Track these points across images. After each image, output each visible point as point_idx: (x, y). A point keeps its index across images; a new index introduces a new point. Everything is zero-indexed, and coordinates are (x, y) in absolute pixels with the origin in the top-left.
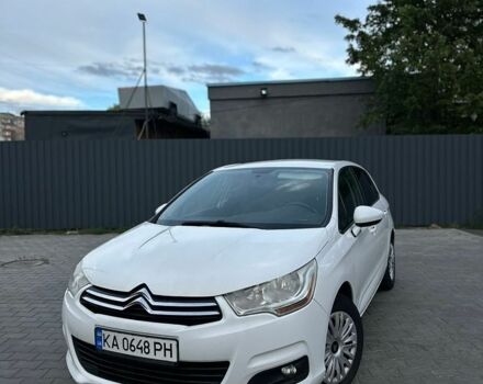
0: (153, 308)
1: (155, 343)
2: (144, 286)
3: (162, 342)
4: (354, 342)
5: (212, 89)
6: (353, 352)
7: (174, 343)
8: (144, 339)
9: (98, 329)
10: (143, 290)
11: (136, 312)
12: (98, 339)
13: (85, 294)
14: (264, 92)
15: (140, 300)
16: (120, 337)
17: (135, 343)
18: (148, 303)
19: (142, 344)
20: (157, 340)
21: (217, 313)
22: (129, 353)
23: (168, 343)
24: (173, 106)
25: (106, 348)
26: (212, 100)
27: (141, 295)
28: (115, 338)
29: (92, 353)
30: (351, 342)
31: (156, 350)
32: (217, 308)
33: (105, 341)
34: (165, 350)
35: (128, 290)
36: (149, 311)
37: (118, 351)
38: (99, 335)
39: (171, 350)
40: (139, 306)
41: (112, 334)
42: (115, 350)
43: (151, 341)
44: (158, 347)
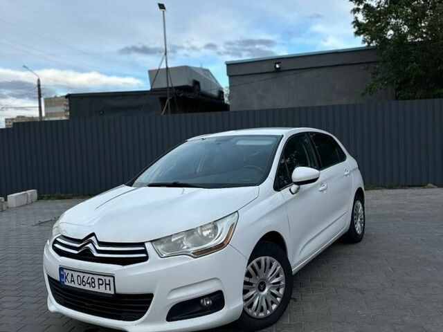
0: (99, 251)
1: (99, 279)
2: (93, 234)
3: (103, 278)
4: (283, 283)
5: (230, 66)
6: (281, 291)
7: (112, 279)
8: (91, 276)
9: (61, 269)
10: (93, 238)
11: (86, 255)
12: (61, 276)
13: (56, 241)
14: (277, 66)
15: (90, 246)
16: (75, 275)
17: (85, 280)
18: (95, 248)
19: (90, 280)
20: (100, 277)
21: (144, 255)
22: (82, 287)
23: (107, 279)
24: (196, 83)
25: (67, 283)
26: (231, 76)
27: (91, 242)
28: (72, 276)
29: (59, 287)
30: (279, 283)
31: (99, 284)
32: (145, 251)
33: (66, 278)
34: (106, 284)
35: (82, 238)
36: (96, 254)
37: (74, 286)
38: (62, 273)
39: (109, 284)
40: (88, 250)
41: (70, 272)
42: (72, 285)
43: (96, 277)
44: (101, 282)
